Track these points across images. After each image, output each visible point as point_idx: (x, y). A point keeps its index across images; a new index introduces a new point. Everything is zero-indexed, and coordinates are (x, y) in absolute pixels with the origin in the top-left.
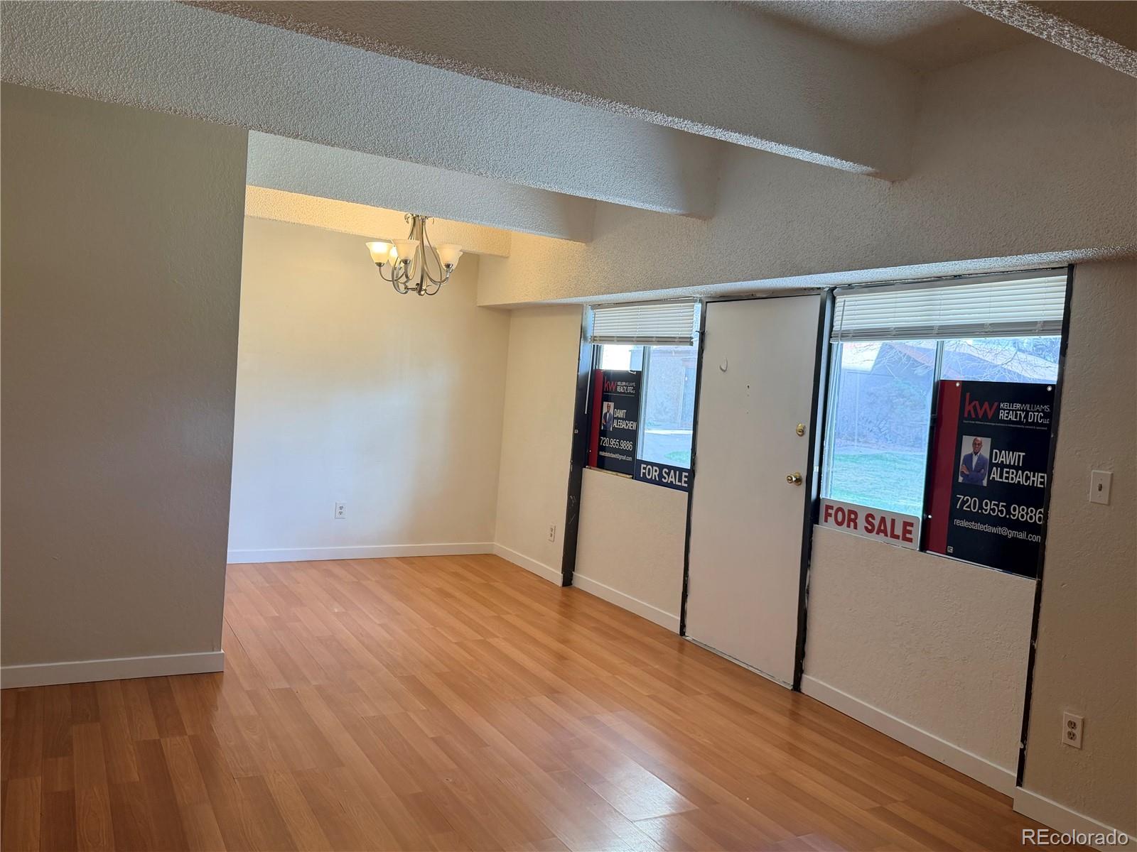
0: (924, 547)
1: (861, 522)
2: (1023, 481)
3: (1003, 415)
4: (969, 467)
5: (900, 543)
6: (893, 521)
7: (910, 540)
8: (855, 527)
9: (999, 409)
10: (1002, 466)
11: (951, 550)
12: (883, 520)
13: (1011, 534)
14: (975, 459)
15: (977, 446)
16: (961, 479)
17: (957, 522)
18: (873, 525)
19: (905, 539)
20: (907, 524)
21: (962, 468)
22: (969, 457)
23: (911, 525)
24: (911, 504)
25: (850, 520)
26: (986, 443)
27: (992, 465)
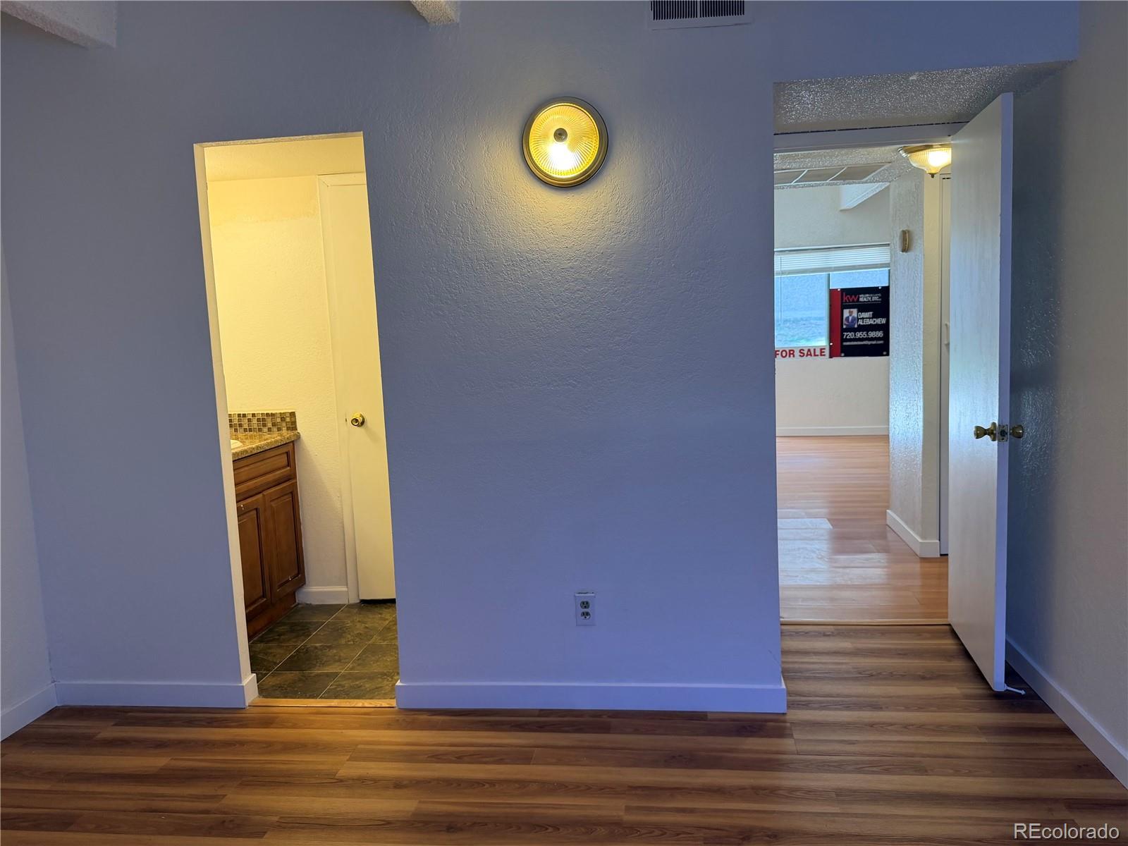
0: (831, 356)
1: (797, 353)
2: (872, 323)
3: (861, 299)
4: (848, 322)
5: (820, 358)
6: (815, 350)
7: (824, 355)
8: (794, 356)
9: (859, 297)
10: (863, 318)
11: (843, 355)
12: (809, 350)
13: (869, 343)
14: (850, 318)
15: (851, 313)
16: (844, 327)
17: (845, 344)
18: (804, 354)
19: (821, 355)
20: (822, 350)
21: (845, 322)
22: (848, 318)
23: (824, 349)
24: (823, 342)
25: (790, 354)
26: (855, 311)
27: (858, 319)
